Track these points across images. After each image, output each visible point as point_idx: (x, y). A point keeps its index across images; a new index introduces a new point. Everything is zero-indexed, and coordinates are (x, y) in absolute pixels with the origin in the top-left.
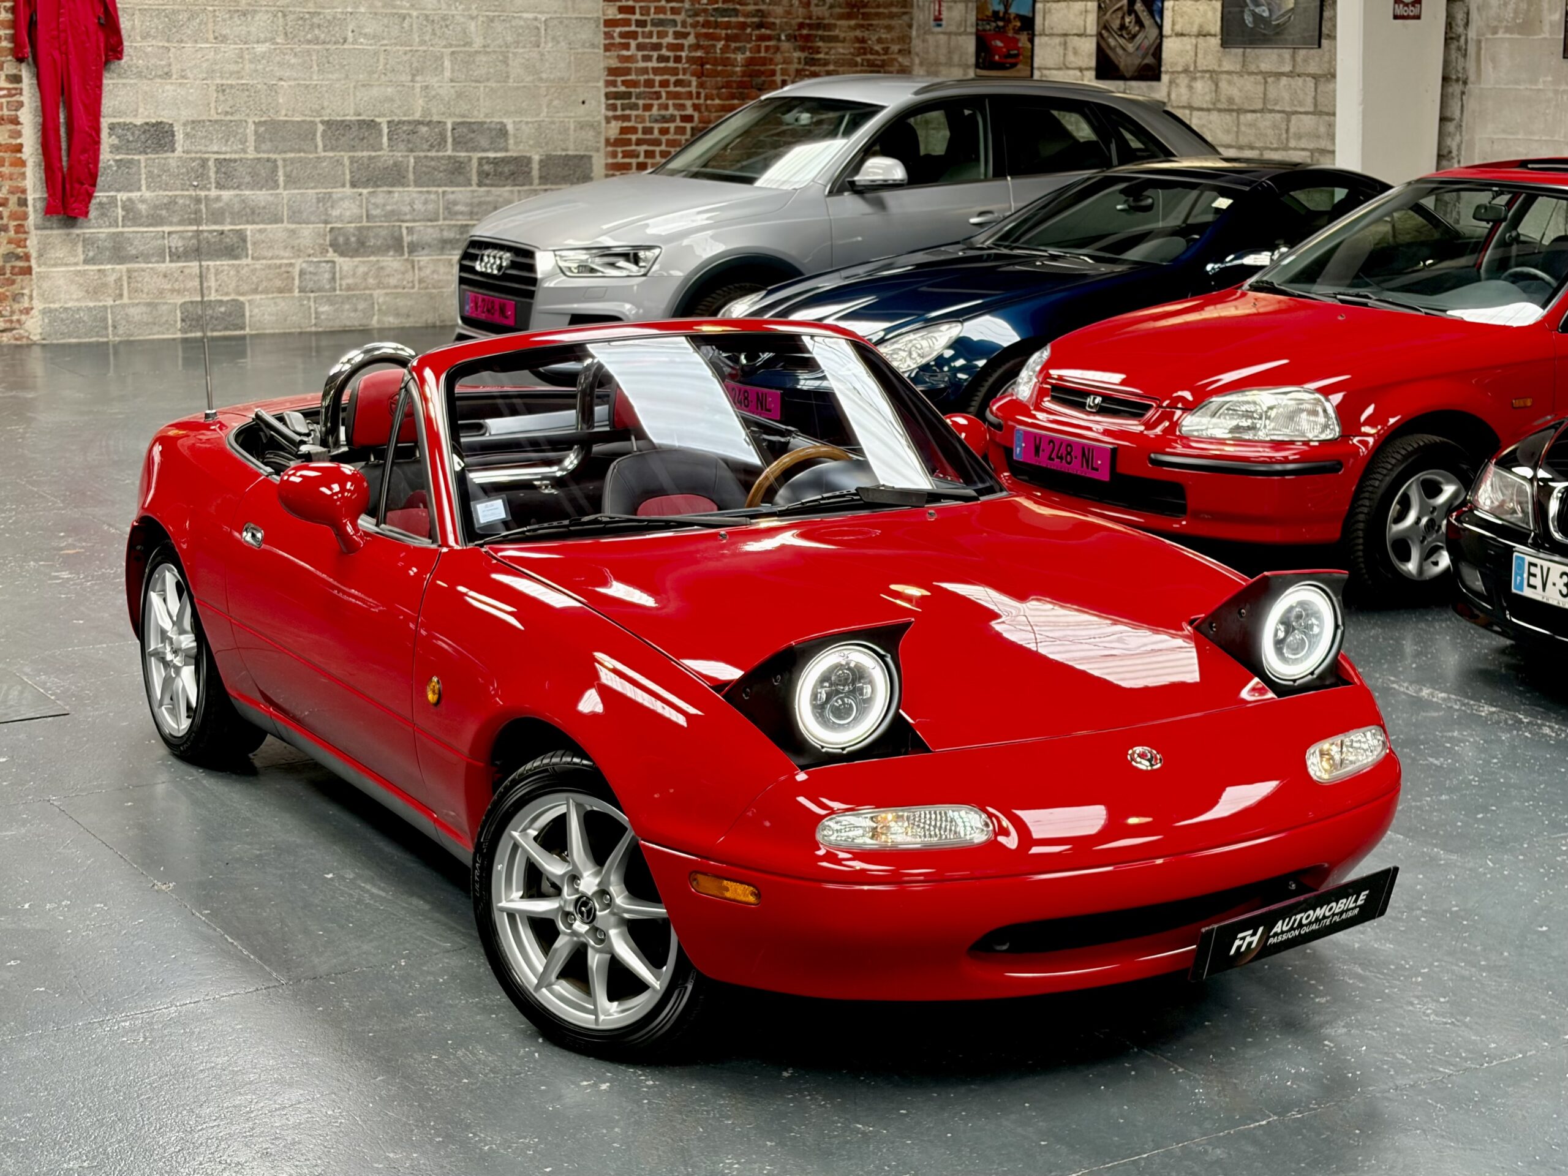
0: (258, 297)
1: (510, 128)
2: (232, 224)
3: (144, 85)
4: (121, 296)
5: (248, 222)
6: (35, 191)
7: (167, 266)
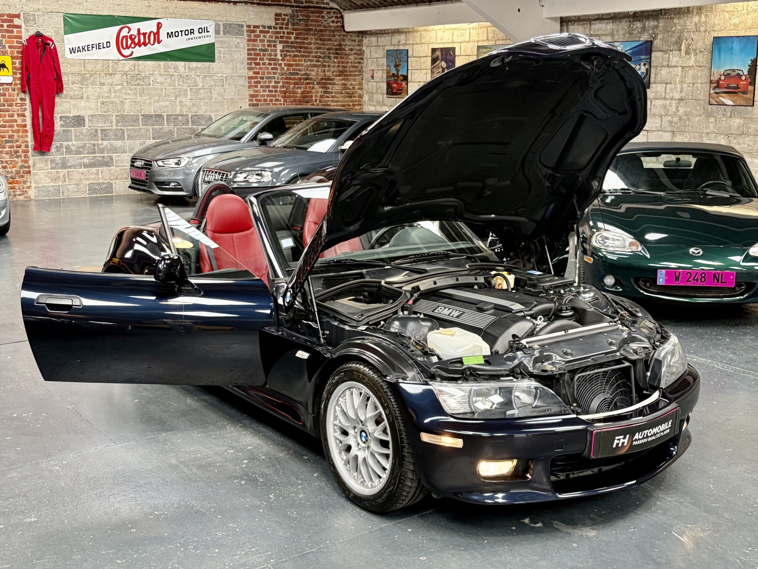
0: (117, 181)
1: (213, 117)
2: (107, 153)
3: (73, 102)
4: (65, 181)
5: (113, 153)
6: (32, 142)
7: (83, 170)
